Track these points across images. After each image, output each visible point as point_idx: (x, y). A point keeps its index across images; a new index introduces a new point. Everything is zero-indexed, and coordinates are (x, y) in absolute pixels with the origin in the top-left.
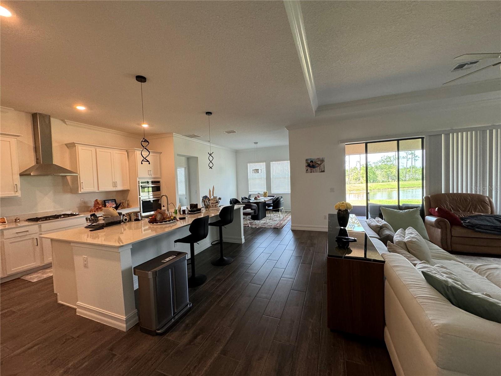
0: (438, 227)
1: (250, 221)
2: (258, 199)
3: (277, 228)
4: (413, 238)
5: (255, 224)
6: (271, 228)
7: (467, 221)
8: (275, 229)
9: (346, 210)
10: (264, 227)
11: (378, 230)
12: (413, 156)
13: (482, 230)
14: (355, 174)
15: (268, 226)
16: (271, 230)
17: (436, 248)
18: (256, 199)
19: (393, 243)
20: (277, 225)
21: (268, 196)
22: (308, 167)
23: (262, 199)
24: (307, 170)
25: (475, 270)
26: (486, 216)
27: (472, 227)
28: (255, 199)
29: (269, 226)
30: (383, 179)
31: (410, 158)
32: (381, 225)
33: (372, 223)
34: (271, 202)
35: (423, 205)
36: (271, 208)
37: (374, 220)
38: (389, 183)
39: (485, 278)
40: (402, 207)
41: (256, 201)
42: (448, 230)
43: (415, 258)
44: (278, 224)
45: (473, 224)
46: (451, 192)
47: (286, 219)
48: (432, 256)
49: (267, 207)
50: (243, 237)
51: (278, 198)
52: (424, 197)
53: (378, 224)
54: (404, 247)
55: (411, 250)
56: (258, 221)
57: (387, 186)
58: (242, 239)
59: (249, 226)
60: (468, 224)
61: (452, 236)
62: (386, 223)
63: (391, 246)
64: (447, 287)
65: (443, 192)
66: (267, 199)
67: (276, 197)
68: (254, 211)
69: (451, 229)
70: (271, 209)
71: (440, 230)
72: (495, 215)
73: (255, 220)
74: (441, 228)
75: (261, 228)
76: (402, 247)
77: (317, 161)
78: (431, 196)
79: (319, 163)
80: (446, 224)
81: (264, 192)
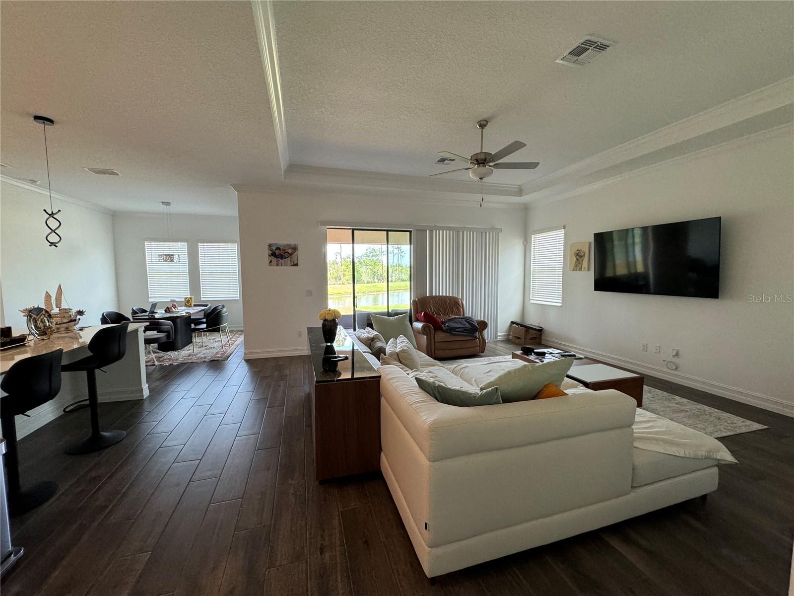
0: (424, 334)
1: (156, 354)
2: (173, 312)
3: (218, 360)
4: (405, 346)
5: (170, 359)
6: (205, 362)
7: (446, 325)
8: (215, 362)
9: (334, 320)
10: (190, 361)
11: (369, 343)
12: (400, 251)
13: (457, 333)
14: (334, 271)
15: (198, 358)
16: (205, 364)
17: (423, 356)
18: (170, 312)
19: (385, 355)
20: (217, 356)
21: (195, 306)
22: (273, 257)
23: (182, 311)
24: (271, 262)
25: (453, 372)
26: (459, 318)
27: (450, 330)
28: (166, 311)
29: (201, 358)
30: (368, 279)
31: (396, 254)
32: (372, 336)
33: (362, 336)
34: (201, 315)
35: (411, 310)
36: (204, 326)
37: (364, 331)
38: (375, 284)
39: (459, 377)
40: (391, 313)
41: (168, 315)
42: (432, 335)
43: (407, 369)
44: (217, 353)
45: (450, 327)
46: (434, 295)
47: (233, 344)
48: (421, 365)
49: (193, 326)
50: (145, 387)
51: (215, 309)
52: (412, 301)
53: (370, 336)
54: (397, 358)
55: (402, 360)
56: (176, 353)
57: (373, 289)
58: (142, 390)
59: (154, 365)
60: (447, 328)
61: (435, 342)
62: (377, 333)
63: (385, 359)
64: (435, 387)
65: (428, 295)
66: (193, 310)
67: (210, 307)
68: (166, 333)
69: (434, 335)
70: (204, 329)
71: (425, 337)
72: (466, 317)
73: (168, 351)
74: (427, 335)
75: (183, 364)
76: (395, 359)
77: (287, 248)
78: (418, 299)
79: (290, 251)
80: (430, 330)
81: (186, 298)
